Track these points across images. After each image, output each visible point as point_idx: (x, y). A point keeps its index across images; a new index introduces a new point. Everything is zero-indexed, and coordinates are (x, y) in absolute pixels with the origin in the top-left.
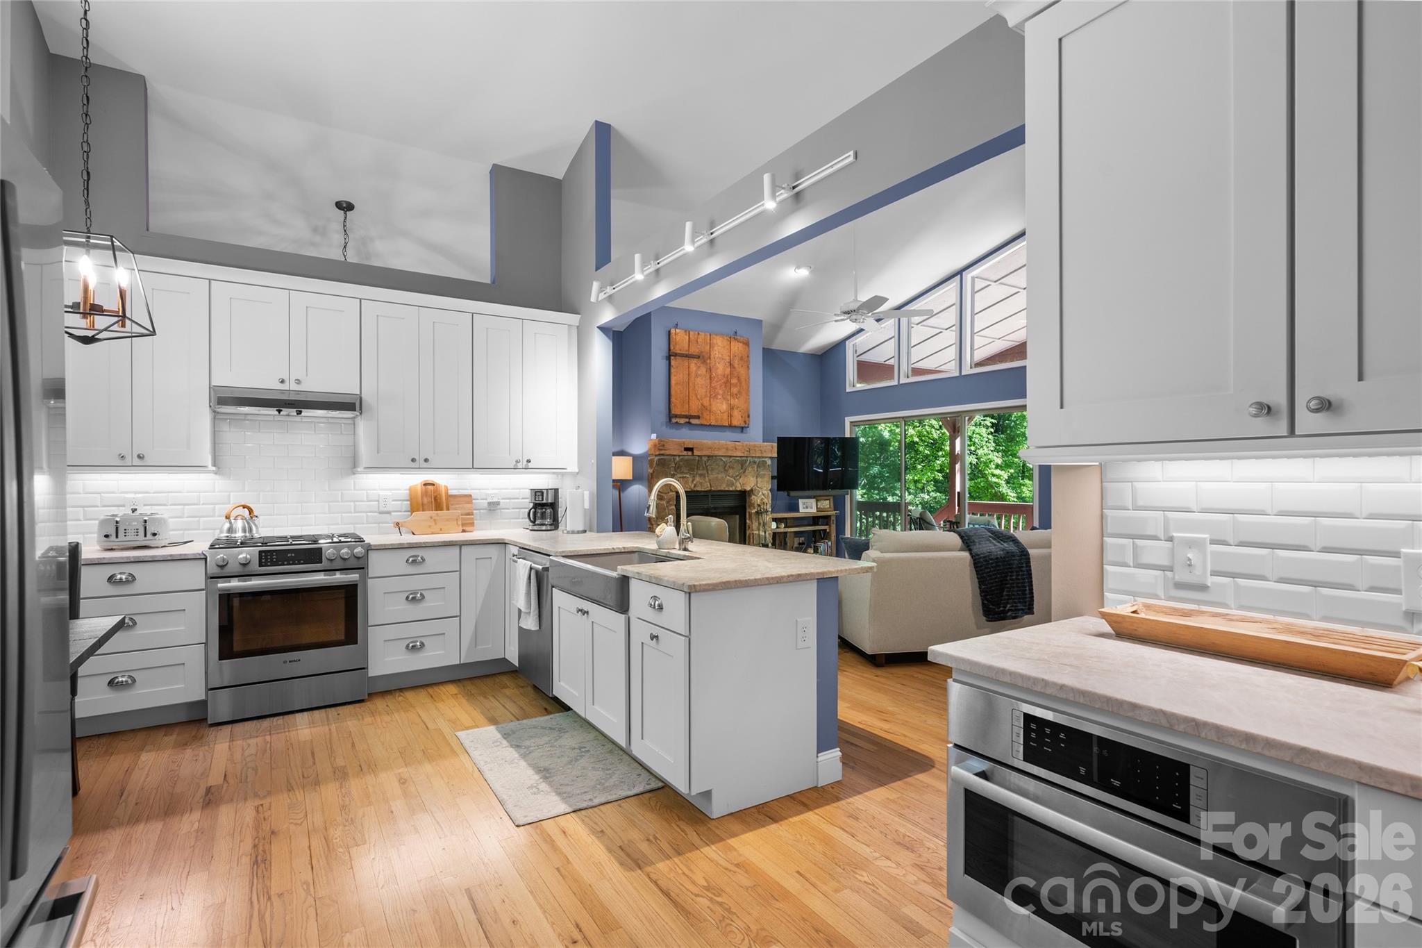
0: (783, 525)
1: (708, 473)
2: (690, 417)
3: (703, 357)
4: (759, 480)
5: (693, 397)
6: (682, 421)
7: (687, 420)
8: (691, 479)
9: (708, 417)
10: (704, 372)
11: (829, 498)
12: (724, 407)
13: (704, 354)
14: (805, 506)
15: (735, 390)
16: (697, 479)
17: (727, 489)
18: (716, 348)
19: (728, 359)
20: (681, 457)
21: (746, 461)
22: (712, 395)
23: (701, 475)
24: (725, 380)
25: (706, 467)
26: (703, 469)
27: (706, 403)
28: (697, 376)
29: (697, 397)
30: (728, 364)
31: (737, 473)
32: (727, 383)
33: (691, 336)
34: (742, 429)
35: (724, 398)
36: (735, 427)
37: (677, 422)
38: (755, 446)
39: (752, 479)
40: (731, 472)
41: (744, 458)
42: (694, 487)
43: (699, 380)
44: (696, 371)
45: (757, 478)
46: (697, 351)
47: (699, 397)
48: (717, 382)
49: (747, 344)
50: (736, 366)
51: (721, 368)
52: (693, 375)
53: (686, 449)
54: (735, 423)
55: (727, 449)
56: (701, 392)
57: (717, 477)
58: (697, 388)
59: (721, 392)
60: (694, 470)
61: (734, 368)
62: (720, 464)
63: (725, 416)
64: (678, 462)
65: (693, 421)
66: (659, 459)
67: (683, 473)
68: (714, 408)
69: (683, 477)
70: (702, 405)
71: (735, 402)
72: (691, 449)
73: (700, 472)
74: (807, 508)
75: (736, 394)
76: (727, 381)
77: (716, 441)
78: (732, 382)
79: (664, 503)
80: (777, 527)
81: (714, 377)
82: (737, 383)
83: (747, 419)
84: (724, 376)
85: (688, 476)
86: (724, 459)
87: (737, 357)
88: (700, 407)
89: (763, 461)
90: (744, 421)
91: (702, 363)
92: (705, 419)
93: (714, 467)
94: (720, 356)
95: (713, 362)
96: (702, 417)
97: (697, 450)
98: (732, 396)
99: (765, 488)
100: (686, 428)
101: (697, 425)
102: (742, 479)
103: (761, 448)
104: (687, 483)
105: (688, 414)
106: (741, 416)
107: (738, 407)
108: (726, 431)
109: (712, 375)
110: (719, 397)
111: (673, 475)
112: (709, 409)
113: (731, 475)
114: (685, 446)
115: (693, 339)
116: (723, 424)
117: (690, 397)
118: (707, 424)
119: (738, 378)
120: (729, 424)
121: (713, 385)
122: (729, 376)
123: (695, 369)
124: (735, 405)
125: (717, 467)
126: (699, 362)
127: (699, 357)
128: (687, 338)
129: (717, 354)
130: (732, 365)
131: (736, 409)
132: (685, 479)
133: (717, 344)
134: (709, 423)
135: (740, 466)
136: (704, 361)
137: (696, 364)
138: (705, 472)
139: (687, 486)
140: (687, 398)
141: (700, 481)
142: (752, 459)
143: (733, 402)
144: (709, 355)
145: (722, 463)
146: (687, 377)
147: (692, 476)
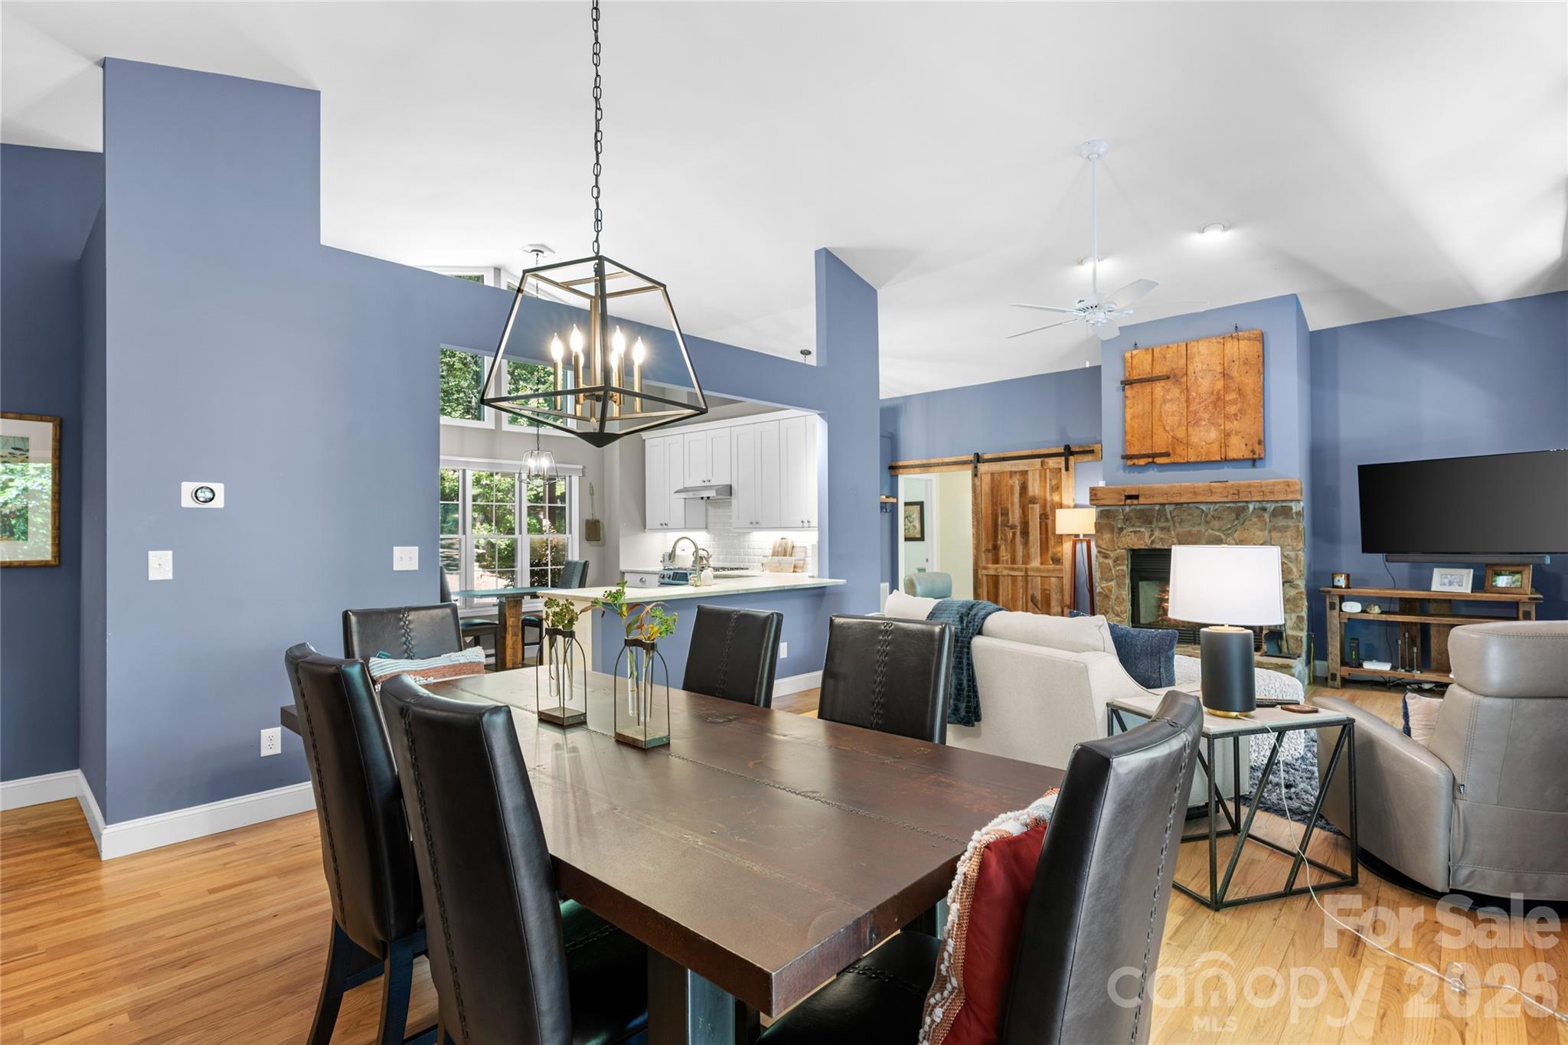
0: (1376, 610)
1: (1175, 526)
2: (1154, 456)
3: (1175, 376)
4: (1275, 535)
5: (1158, 430)
6: (1142, 462)
7: (1150, 460)
8: (1147, 535)
9: (1184, 453)
10: (1178, 395)
11: (1520, 569)
12: (1213, 434)
13: (1176, 371)
14: (1446, 581)
16: (1157, 533)
18: (1197, 359)
19: (1219, 369)
20: (1133, 507)
21: (1244, 509)
22: (1191, 420)
23: (1162, 529)
24: (1214, 398)
25: (1173, 518)
26: (1167, 520)
27: (1180, 433)
28: (1164, 402)
29: (1164, 428)
30: (1220, 376)
31: (1230, 526)
32: (1218, 401)
33: (1155, 354)
34: (1254, 461)
35: (1212, 424)
36: (1234, 460)
37: (1134, 464)
38: (1249, 486)
39: (1258, 533)
40: (1216, 524)
41: (1241, 504)
42: (1152, 543)
43: (1168, 407)
44: (1164, 396)
45: (1270, 531)
46: (1165, 369)
47: (1168, 428)
48: (1200, 403)
49: (1262, 338)
50: (1235, 374)
51: (1205, 383)
52: (1158, 404)
53: (1129, 497)
54: (1232, 454)
55: (1195, 493)
56: (1171, 421)
57: (1190, 531)
58: (1164, 417)
59: (1206, 416)
60: (1151, 523)
61: (1232, 378)
62: (1195, 514)
63: (1215, 447)
64: (1127, 513)
65: (1158, 460)
66: (1102, 511)
67: (1133, 526)
68: (1194, 439)
69: (1135, 532)
70: (1173, 437)
71: (1232, 426)
72: (1136, 497)
73: (1162, 525)
74: (1450, 583)
75: (1235, 415)
76: (1218, 399)
77: (1176, 484)
78: (1227, 399)
79: (1110, 562)
80: (1363, 611)
81: (1194, 399)
82: (1236, 399)
83: (1257, 448)
84: (1212, 393)
85: (1142, 530)
86: (1203, 507)
87: (1236, 362)
88: (1170, 441)
89: (1282, 506)
90: (1253, 452)
91: (1174, 384)
92: (1180, 455)
93: (1184, 517)
94: (1205, 367)
95: (1193, 378)
96: (1175, 454)
97: (1145, 498)
98: (1228, 418)
99: (1290, 548)
100: (1153, 470)
101: (1168, 464)
102: (1237, 533)
103: (1263, 489)
104: (1141, 538)
105: (1150, 452)
106: (1246, 445)
107: (1240, 432)
108: (1223, 468)
109: (1191, 397)
110: (1204, 423)
111: (1121, 529)
112: (1185, 442)
113: (1216, 528)
114: (1126, 494)
115: (1159, 356)
116: (1213, 459)
117: (1154, 431)
118: (1182, 461)
119: (1240, 391)
120: (1223, 457)
121: (1192, 408)
122: (1222, 392)
123: (1162, 394)
124: (1233, 430)
125: (1190, 518)
126: (1168, 384)
127: (1168, 378)
128: (1149, 357)
129: (1200, 365)
130: (1228, 375)
131: (1236, 435)
132: (1139, 534)
133: (1199, 353)
134: (1186, 460)
135: (1234, 515)
136: (1177, 381)
137: (1163, 387)
138: (1170, 524)
139: (1141, 542)
140: (1150, 433)
141: (1161, 536)
142: (1258, 505)
143: (1229, 426)
144: (1185, 370)
145: (1199, 512)
146: (1148, 406)
147: (1149, 530)
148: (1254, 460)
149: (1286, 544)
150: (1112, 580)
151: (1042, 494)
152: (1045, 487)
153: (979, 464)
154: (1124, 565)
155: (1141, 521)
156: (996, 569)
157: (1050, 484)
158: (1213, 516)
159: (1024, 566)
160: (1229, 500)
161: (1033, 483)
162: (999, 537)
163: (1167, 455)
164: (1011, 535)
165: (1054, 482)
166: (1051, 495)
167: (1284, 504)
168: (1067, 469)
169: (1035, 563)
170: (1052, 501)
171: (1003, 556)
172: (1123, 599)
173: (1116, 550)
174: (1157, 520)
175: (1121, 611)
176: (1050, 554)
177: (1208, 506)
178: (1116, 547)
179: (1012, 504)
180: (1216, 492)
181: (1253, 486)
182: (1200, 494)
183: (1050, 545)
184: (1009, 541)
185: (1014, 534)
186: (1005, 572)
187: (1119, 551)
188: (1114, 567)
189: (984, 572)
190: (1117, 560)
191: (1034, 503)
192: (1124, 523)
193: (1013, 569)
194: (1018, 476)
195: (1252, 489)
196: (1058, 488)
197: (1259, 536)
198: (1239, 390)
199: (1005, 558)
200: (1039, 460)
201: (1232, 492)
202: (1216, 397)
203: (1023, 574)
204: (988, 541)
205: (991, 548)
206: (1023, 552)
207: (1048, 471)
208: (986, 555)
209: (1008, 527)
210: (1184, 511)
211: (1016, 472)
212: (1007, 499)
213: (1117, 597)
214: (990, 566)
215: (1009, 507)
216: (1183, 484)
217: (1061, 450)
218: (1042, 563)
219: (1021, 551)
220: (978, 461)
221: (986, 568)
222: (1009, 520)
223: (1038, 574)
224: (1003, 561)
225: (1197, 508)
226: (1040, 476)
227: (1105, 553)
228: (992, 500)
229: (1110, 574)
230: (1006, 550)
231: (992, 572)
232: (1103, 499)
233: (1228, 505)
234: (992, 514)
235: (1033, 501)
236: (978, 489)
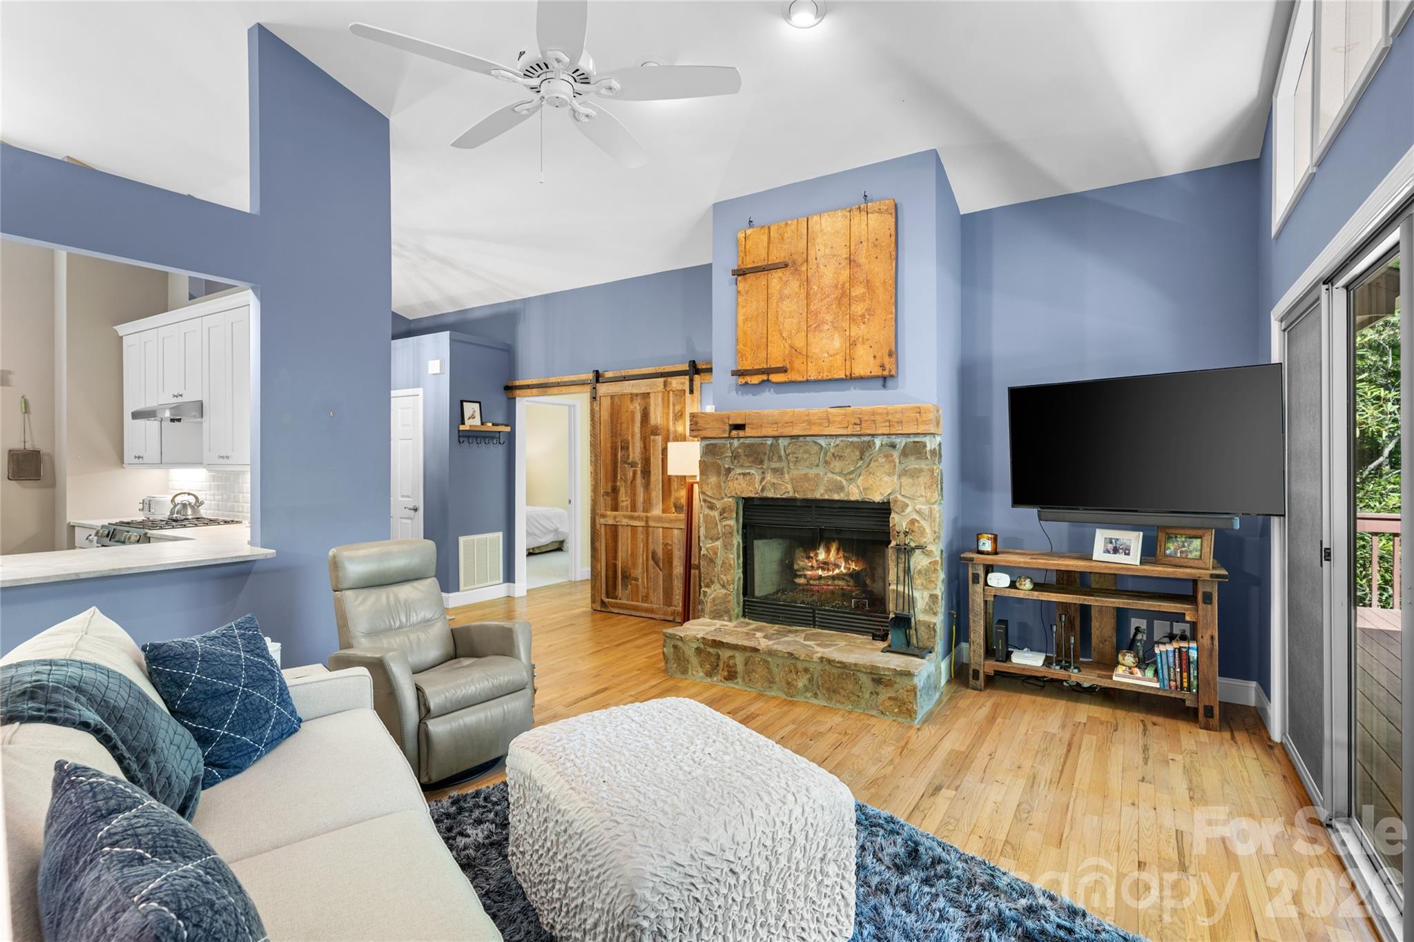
0: (1028, 585)
1: (789, 467)
2: (768, 371)
3: (794, 263)
4: (906, 481)
5: (774, 338)
6: (755, 380)
7: (764, 377)
8: (758, 478)
9: (803, 367)
10: (797, 289)
11: (1200, 532)
12: (837, 343)
13: (795, 257)
14: (1110, 547)
15: (859, 309)
16: (769, 477)
17: (826, 497)
18: (819, 240)
19: (844, 253)
20: (742, 440)
21: (870, 445)
22: (812, 324)
23: (775, 470)
24: (838, 293)
25: (787, 455)
26: (780, 459)
27: (799, 342)
28: (781, 299)
29: (781, 334)
30: (845, 263)
31: (852, 469)
32: (844, 297)
33: (772, 234)
34: (885, 380)
35: (836, 328)
36: (861, 378)
37: (746, 383)
38: (874, 413)
39: (886, 479)
40: (837, 465)
41: (866, 439)
42: (763, 490)
44: (780, 291)
45: (899, 476)
46: (783, 254)
47: (785, 335)
48: (822, 300)
49: (895, 211)
50: (862, 260)
51: (829, 273)
52: (773, 302)
53: (734, 427)
54: (859, 370)
55: (810, 423)
56: (789, 324)
58: (781, 319)
59: (829, 318)
60: (761, 462)
61: (859, 266)
62: (812, 452)
63: (839, 360)
64: (736, 449)
65: (775, 378)
66: (707, 446)
67: (742, 466)
68: (815, 350)
69: (744, 474)
70: (791, 346)
71: (858, 331)
72: (740, 427)
73: (775, 465)
74: (1116, 551)
75: (863, 316)
76: (843, 294)
77: (788, 410)
78: (853, 294)
79: (716, 514)
80: (1013, 585)
81: (816, 294)
82: (863, 295)
83: (887, 360)
85: (752, 471)
86: (822, 442)
87: (865, 244)
88: (787, 352)
89: (914, 442)
90: (883, 366)
91: (792, 274)
92: (798, 371)
93: (800, 456)
94: (828, 251)
95: (814, 266)
96: (793, 369)
97: (752, 429)
98: (854, 320)
99: (923, 499)
100: (769, 391)
101: (785, 383)
102: (861, 477)
103: (890, 417)
104: (751, 483)
105: (765, 367)
106: (874, 357)
107: (867, 340)
108: (849, 389)
109: (811, 292)
110: (826, 327)
111: (729, 470)
112: (805, 353)
113: (837, 470)
114: (731, 423)
115: (776, 236)
116: (836, 376)
117: (769, 337)
118: (800, 379)
119: (868, 284)
120: (848, 374)
121: (812, 308)
122: (847, 285)
123: (778, 288)
124: (859, 337)
125: (806, 456)
126: (787, 272)
127: (786, 266)
128: (765, 238)
129: (822, 249)
130: (855, 261)
131: (863, 343)
132: (748, 478)
133: (821, 231)
134: (805, 379)
135: (858, 453)
136: (796, 270)
137: (780, 278)
138: (783, 464)
139: (750, 488)
140: (765, 340)
141: (774, 481)
142: (886, 440)
143: (856, 331)
144: (805, 255)
145: (816, 448)
146: (763, 304)
147: (760, 471)
148: (885, 378)
149: (918, 494)
150: (718, 539)
151: (665, 423)
152: (668, 414)
153: (598, 385)
154: (731, 519)
155: (751, 459)
156: (615, 517)
157: (674, 410)
158: (833, 454)
159: (644, 514)
160: (849, 433)
161: (655, 409)
162: (619, 478)
163: (783, 370)
164: (631, 474)
165: (678, 408)
166: (674, 424)
167: (917, 439)
168: (691, 391)
169: (657, 511)
170: (676, 432)
171: (622, 501)
172: (730, 565)
173: (722, 498)
174: (769, 459)
175: (728, 581)
176: (672, 501)
177: (828, 440)
178: (723, 495)
179: (633, 436)
180: (834, 422)
181: (878, 414)
182: (814, 424)
183: (673, 488)
184: (629, 482)
185: (635, 473)
186: (625, 521)
187: (726, 500)
188: (720, 521)
189: (603, 521)
190: (724, 512)
191: (657, 435)
192: (732, 463)
193: (632, 518)
194: (639, 400)
195: (878, 418)
196: (682, 415)
197: (887, 483)
198: (868, 282)
199: (625, 504)
200: (662, 380)
201: (853, 421)
202: (841, 291)
203: (643, 524)
204: (607, 483)
205: (610, 491)
206: (644, 498)
207: (671, 393)
208: (605, 500)
209: (629, 464)
210: (800, 446)
211: (637, 395)
212: (628, 429)
213: (724, 563)
214: (609, 513)
215: (630, 438)
216: (797, 410)
217: (686, 367)
218: (664, 511)
219: (642, 495)
220: (597, 381)
221: (604, 516)
222: (629, 456)
223: (659, 525)
224: (622, 507)
225: (815, 443)
226: (663, 399)
227: (710, 502)
228: (612, 429)
229: (716, 530)
230: (626, 493)
231: (610, 522)
232: (705, 429)
233: (850, 440)
234: (612, 448)
235: (655, 432)
236: (597, 416)
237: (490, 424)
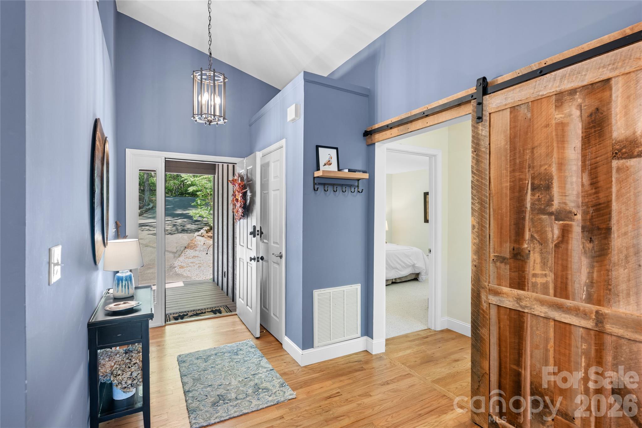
153: (487, 97)
156: (519, 299)
159: (594, 308)
162: (527, 236)
164: (557, 232)
171: (535, 275)
179: (561, 165)
184: (551, 246)
185: (565, 232)
186: (540, 310)
189: (493, 299)
193: (559, 307)
194: (579, 99)
199: (540, 280)
203: (590, 324)
204: (501, 244)
205: (507, 255)
206: (590, 274)
208: (497, 268)
209: (551, 214)
211: (573, 92)
212: (549, 155)
214: (506, 289)
215: (554, 170)
219: (585, 271)
220: (485, 92)
221: (497, 293)
222: (551, 200)
224: (535, 285)
228: (513, 161)
230: (544, 264)
231: (509, 303)
234: (512, 189)
236: (484, 143)
237: (347, 171)
